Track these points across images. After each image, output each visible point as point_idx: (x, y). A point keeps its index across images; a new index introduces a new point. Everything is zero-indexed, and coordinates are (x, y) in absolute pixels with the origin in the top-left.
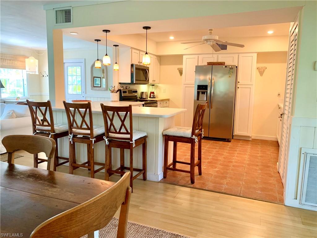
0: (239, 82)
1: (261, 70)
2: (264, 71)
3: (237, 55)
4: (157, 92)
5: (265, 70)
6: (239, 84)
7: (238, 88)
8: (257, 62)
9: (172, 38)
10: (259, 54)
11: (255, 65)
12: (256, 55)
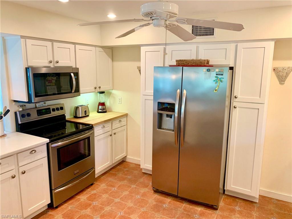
0: (236, 97)
1: (281, 74)
2: (287, 74)
3: (233, 45)
4: (110, 102)
5: (289, 73)
6: (236, 100)
7: (235, 107)
8: (275, 58)
9: (112, 16)
10: (279, 43)
11: (270, 64)
12: (273, 43)
